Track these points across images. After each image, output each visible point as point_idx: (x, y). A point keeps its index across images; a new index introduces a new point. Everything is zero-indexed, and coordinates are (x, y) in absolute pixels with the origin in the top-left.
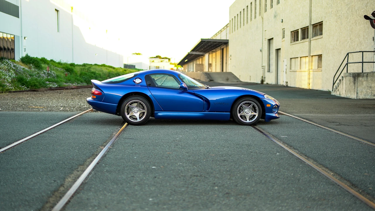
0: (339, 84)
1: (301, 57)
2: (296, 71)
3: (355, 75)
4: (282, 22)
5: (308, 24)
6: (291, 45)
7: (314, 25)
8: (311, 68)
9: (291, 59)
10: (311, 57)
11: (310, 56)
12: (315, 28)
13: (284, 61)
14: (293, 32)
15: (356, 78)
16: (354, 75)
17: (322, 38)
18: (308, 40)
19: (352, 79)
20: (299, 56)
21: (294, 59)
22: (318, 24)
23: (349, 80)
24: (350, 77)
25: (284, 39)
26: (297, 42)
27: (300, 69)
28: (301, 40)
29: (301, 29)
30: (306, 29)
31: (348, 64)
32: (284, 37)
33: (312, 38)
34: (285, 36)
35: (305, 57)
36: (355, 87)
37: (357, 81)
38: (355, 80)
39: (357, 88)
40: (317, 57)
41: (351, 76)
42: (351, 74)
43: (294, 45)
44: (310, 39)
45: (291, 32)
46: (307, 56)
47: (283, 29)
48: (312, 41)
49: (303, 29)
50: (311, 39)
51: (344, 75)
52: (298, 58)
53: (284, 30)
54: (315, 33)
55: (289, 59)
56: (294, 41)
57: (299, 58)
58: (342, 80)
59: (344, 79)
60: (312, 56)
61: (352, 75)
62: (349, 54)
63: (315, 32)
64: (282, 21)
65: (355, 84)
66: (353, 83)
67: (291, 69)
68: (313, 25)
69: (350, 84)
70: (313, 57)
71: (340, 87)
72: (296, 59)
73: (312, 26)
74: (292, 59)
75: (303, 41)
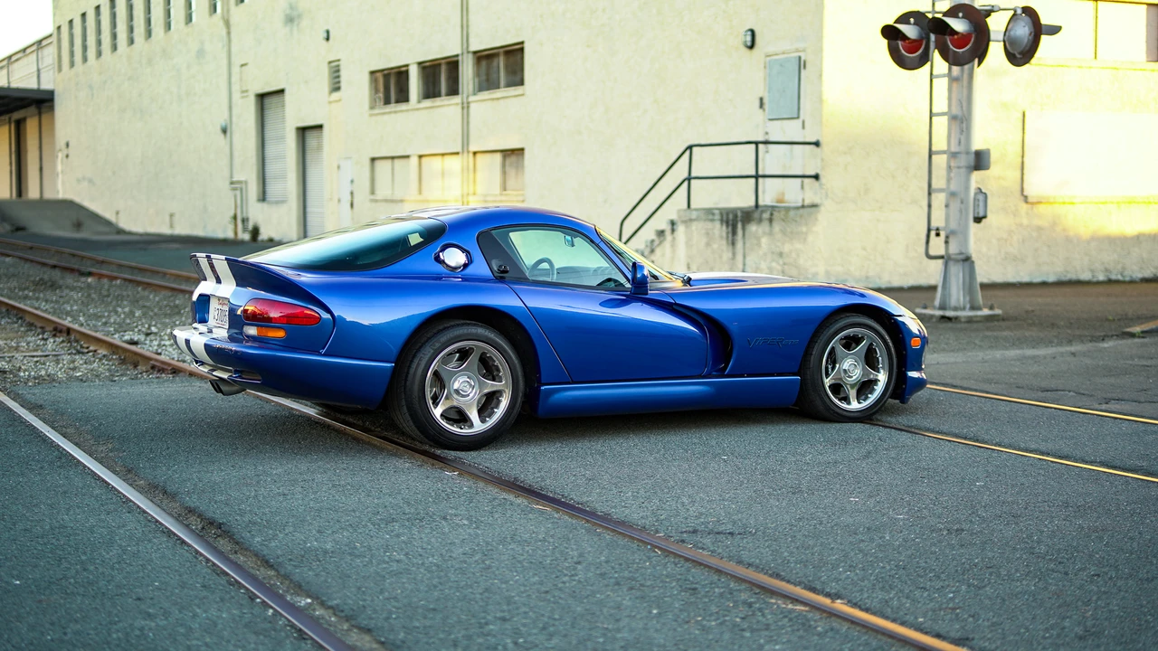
0: (657, 243)
1: (420, 157)
2: (402, 201)
3: (736, 216)
4: (328, 39)
5: (452, 49)
6: (371, 115)
7: (479, 54)
8: (471, 191)
9: (373, 160)
10: (471, 155)
11: (468, 152)
12: (484, 63)
13: (339, 167)
14: (379, 75)
15: (739, 225)
16: (731, 217)
17: (523, 95)
18: (456, 100)
19: (719, 230)
20: (414, 151)
21: (389, 161)
22: (502, 50)
23: (703, 231)
24: (709, 225)
25: (336, 95)
26: (403, 106)
27: (420, 192)
28: (419, 102)
29: (420, 63)
30: (440, 65)
31: (693, 181)
32: (337, 89)
33: (475, 94)
34: (343, 85)
35: (443, 155)
36: (734, 254)
37: (744, 235)
38: (734, 233)
39: (744, 257)
40: (498, 157)
41: (712, 220)
42: (713, 214)
43: (386, 117)
44: (468, 97)
45: (372, 73)
46: (458, 153)
47: (330, 62)
48: (473, 106)
49: (428, 64)
50: (472, 98)
51: (680, 217)
52: (408, 157)
53: (338, 66)
54: (488, 80)
55: (367, 163)
56: (387, 101)
57: (414, 161)
58: (668, 233)
59: (681, 229)
60: (475, 153)
61: (717, 217)
62: (695, 149)
63: (488, 74)
64: (325, 35)
65: (733, 244)
66: (724, 242)
67: (373, 192)
68: (475, 53)
69: (708, 244)
70: (478, 156)
71: (663, 255)
72: (396, 161)
73: (470, 56)
74: (378, 164)
75: (428, 103)
